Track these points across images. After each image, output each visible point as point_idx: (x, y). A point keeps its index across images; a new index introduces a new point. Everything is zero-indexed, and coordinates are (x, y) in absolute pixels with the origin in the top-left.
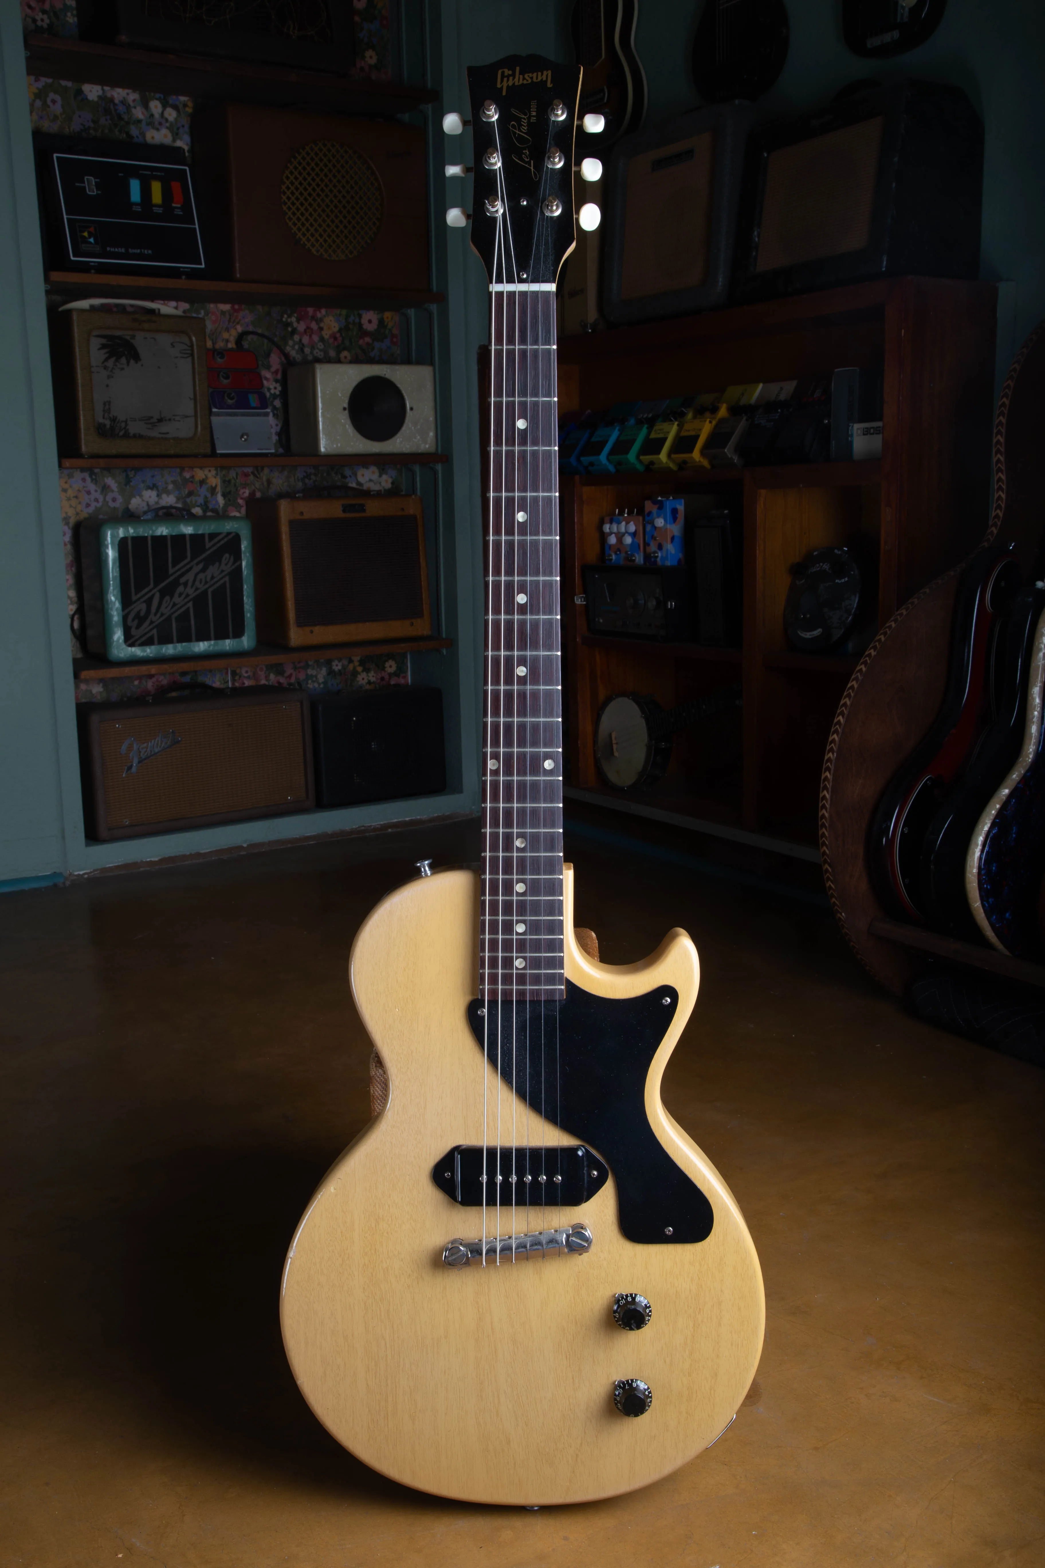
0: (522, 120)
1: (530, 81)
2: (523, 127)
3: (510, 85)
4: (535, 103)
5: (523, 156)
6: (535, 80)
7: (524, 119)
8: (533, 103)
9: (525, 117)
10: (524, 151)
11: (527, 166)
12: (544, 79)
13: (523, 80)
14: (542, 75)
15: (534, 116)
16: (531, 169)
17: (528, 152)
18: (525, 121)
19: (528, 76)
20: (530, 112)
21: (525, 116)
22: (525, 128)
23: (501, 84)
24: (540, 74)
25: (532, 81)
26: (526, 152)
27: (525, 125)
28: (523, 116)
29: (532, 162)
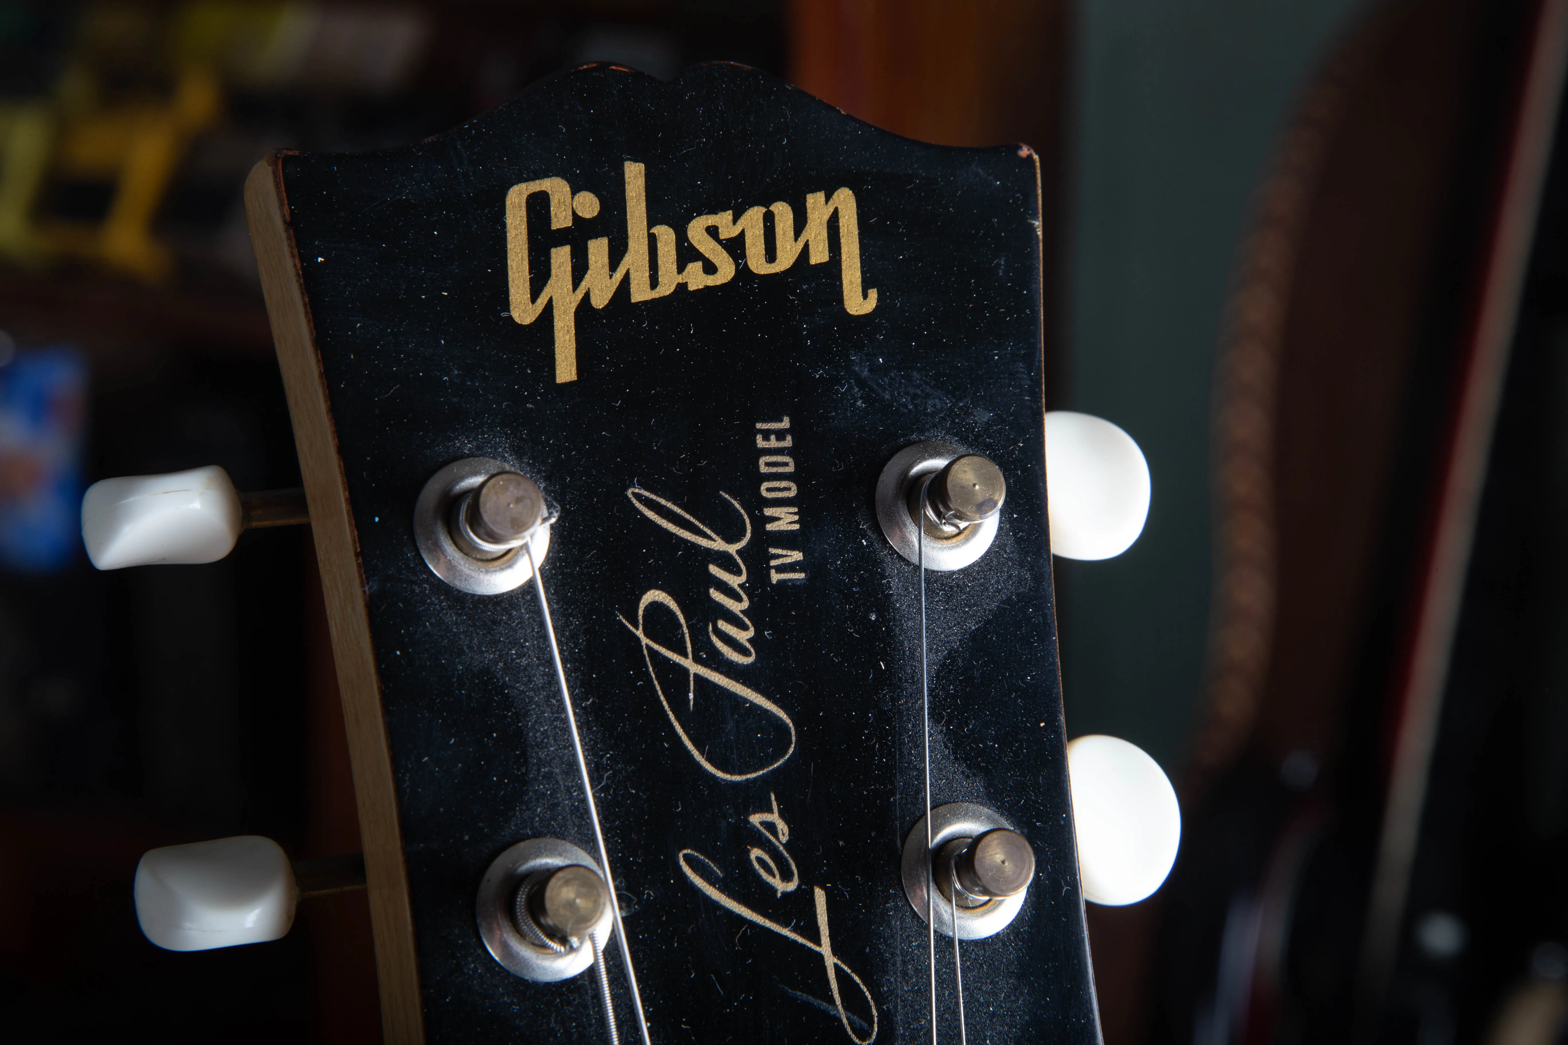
0: (713, 569)
1: (726, 271)
2: (722, 625)
3: (599, 301)
4: (780, 435)
5: (755, 853)
6: (758, 264)
7: (726, 562)
8: (766, 435)
9: (732, 549)
10: (756, 819)
11: (786, 932)
12: (819, 255)
13: (681, 269)
14: (800, 223)
15: (786, 540)
16: (820, 957)
17: (782, 827)
18: (735, 581)
19: (713, 231)
20: (755, 504)
21: (730, 539)
22: (743, 636)
23: (534, 296)
24: (783, 211)
25: (743, 272)
26: (771, 827)
27: (737, 607)
28: (718, 545)
29: (820, 896)
